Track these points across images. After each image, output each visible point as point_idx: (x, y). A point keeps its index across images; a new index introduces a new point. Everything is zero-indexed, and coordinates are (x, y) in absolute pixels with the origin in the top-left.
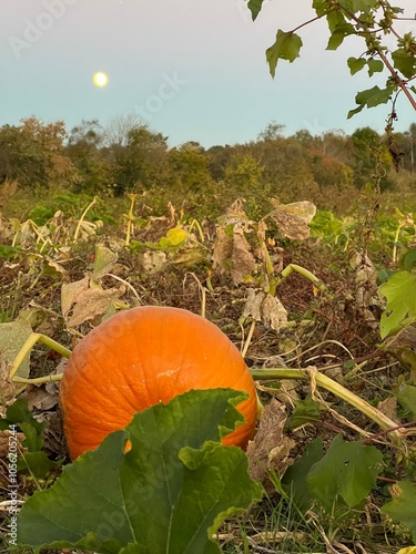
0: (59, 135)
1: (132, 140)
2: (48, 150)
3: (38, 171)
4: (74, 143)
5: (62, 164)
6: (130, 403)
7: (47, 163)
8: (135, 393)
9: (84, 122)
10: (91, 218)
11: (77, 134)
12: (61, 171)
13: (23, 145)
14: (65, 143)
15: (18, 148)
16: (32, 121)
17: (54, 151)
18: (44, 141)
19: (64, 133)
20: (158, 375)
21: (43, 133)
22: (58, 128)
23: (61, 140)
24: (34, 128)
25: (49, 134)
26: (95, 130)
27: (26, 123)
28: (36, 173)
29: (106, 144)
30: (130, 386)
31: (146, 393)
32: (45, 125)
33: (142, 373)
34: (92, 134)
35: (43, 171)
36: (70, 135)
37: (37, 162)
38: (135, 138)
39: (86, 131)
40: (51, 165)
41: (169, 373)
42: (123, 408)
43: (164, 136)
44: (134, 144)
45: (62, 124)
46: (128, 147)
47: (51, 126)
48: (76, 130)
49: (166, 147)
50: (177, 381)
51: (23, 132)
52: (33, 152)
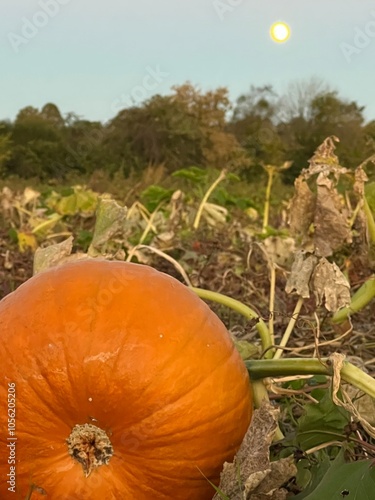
0: (221, 106)
1: (317, 111)
2: (206, 126)
3: (194, 152)
4: (241, 116)
5: (224, 143)
6: (45, 402)
7: (204, 142)
8: (52, 387)
9: (253, 88)
10: (222, 201)
11: (244, 105)
12: (222, 152)
13: (174, 119)
14: (229, 116)
15: (167, 123)
16: (186, 88)
17: (213, 127)
18: (200, 113)
19: (227, 102)
20: (86, 361)
21: (200, 103)
22: (220, 96)
23: (222, 114)
24: (188, 97)
25: (208, 104)
26: (268, 98)
27: (179, 91)
28: (191, 156)
29: (282, 117)
30: (45, 375)
31: (68, 386)
32: (203, 93)
33: (63, 357)
34: (263, 104)
35: (199, 153)
36: (235, 105)
37: (191, 141)
38: (321, 108)
39: (256, 100)
40: (210, 145)
41: (102, 357)
42: (35, 409)
43: (360, 105)
44: (319, 116)
45: (224, 91)
46: (311, 121)
47: (210, 94)
48: (242, 99)
49: (362, 120)
50: (114, 370)
51: (175, 102)
52: (186, 129)
